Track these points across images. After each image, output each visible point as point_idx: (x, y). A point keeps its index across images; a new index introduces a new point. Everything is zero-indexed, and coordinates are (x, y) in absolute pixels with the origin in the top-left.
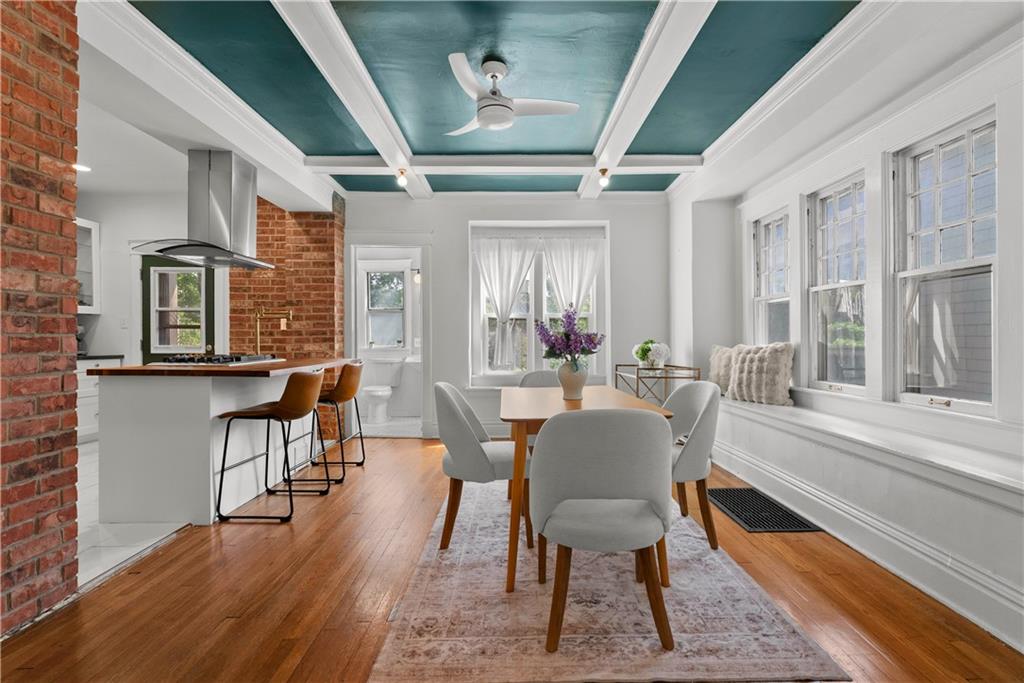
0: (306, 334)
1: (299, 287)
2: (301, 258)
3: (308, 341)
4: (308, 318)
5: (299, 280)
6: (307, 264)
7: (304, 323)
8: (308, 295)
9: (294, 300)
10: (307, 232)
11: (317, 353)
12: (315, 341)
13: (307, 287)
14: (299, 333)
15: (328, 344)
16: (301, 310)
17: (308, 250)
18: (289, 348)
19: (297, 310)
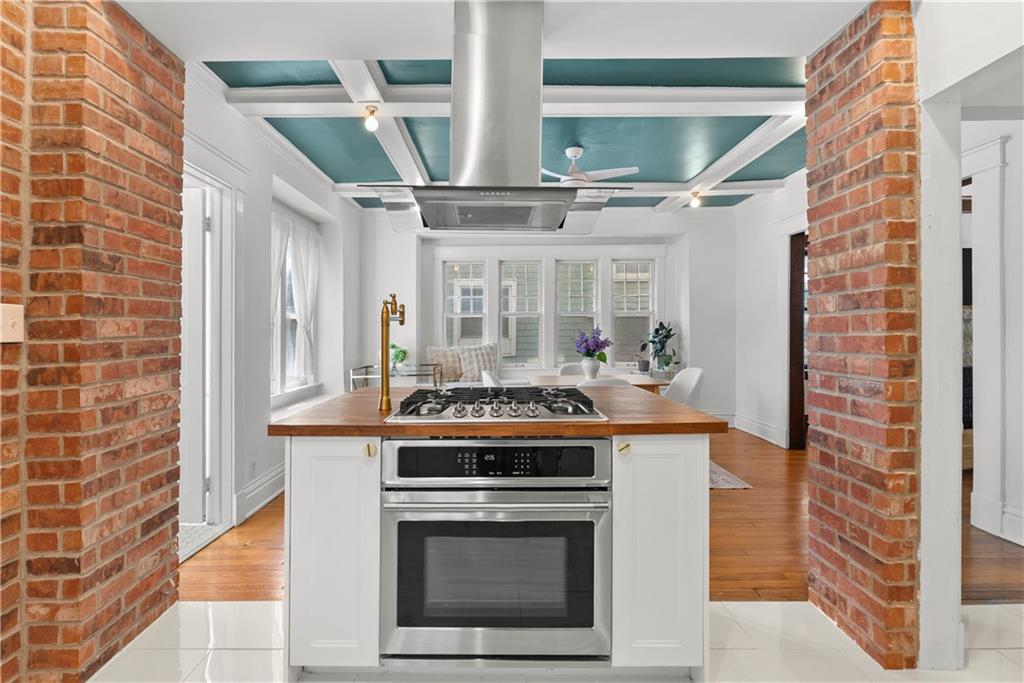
0: (130, 353)
1: (117, 219)
2: (121, 138)
3: (133, 372)
4: (135, 310)
5: (116, 201)
6: (133, 165)
7: (126, 321)
8: (135, 246)
9: (105, 255)
10: (138, 81)
11: (151, 400)
12: (148, 372)
13: (134, 225)
14: (114, 350)
15: (170, 374)
16: (119, 285)
17: (137, 126)
18: (87, 397)
19: (110, 283)
